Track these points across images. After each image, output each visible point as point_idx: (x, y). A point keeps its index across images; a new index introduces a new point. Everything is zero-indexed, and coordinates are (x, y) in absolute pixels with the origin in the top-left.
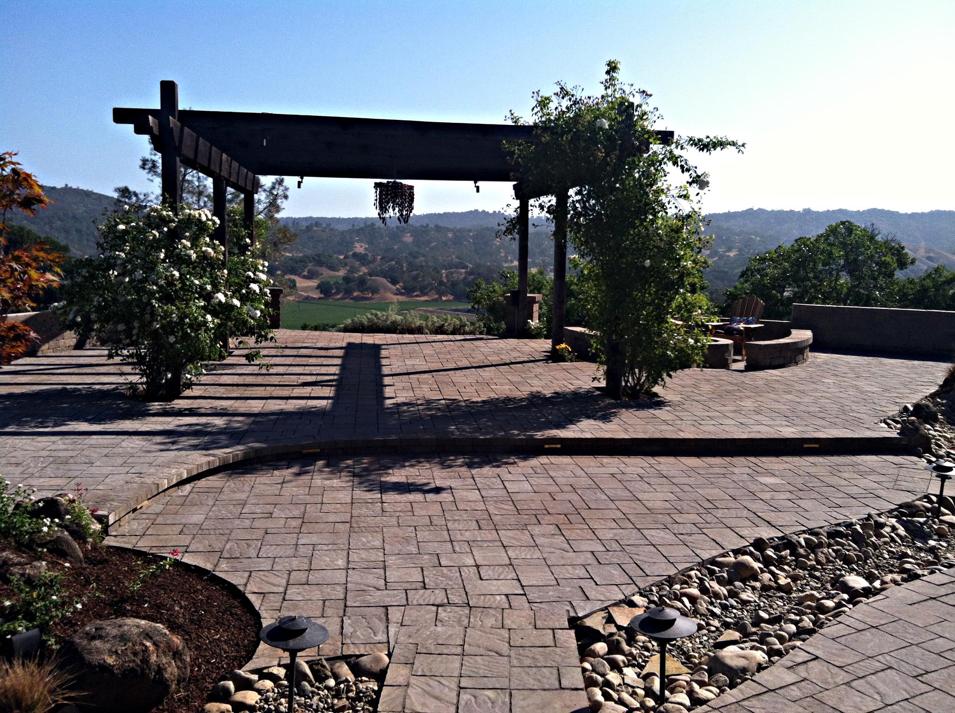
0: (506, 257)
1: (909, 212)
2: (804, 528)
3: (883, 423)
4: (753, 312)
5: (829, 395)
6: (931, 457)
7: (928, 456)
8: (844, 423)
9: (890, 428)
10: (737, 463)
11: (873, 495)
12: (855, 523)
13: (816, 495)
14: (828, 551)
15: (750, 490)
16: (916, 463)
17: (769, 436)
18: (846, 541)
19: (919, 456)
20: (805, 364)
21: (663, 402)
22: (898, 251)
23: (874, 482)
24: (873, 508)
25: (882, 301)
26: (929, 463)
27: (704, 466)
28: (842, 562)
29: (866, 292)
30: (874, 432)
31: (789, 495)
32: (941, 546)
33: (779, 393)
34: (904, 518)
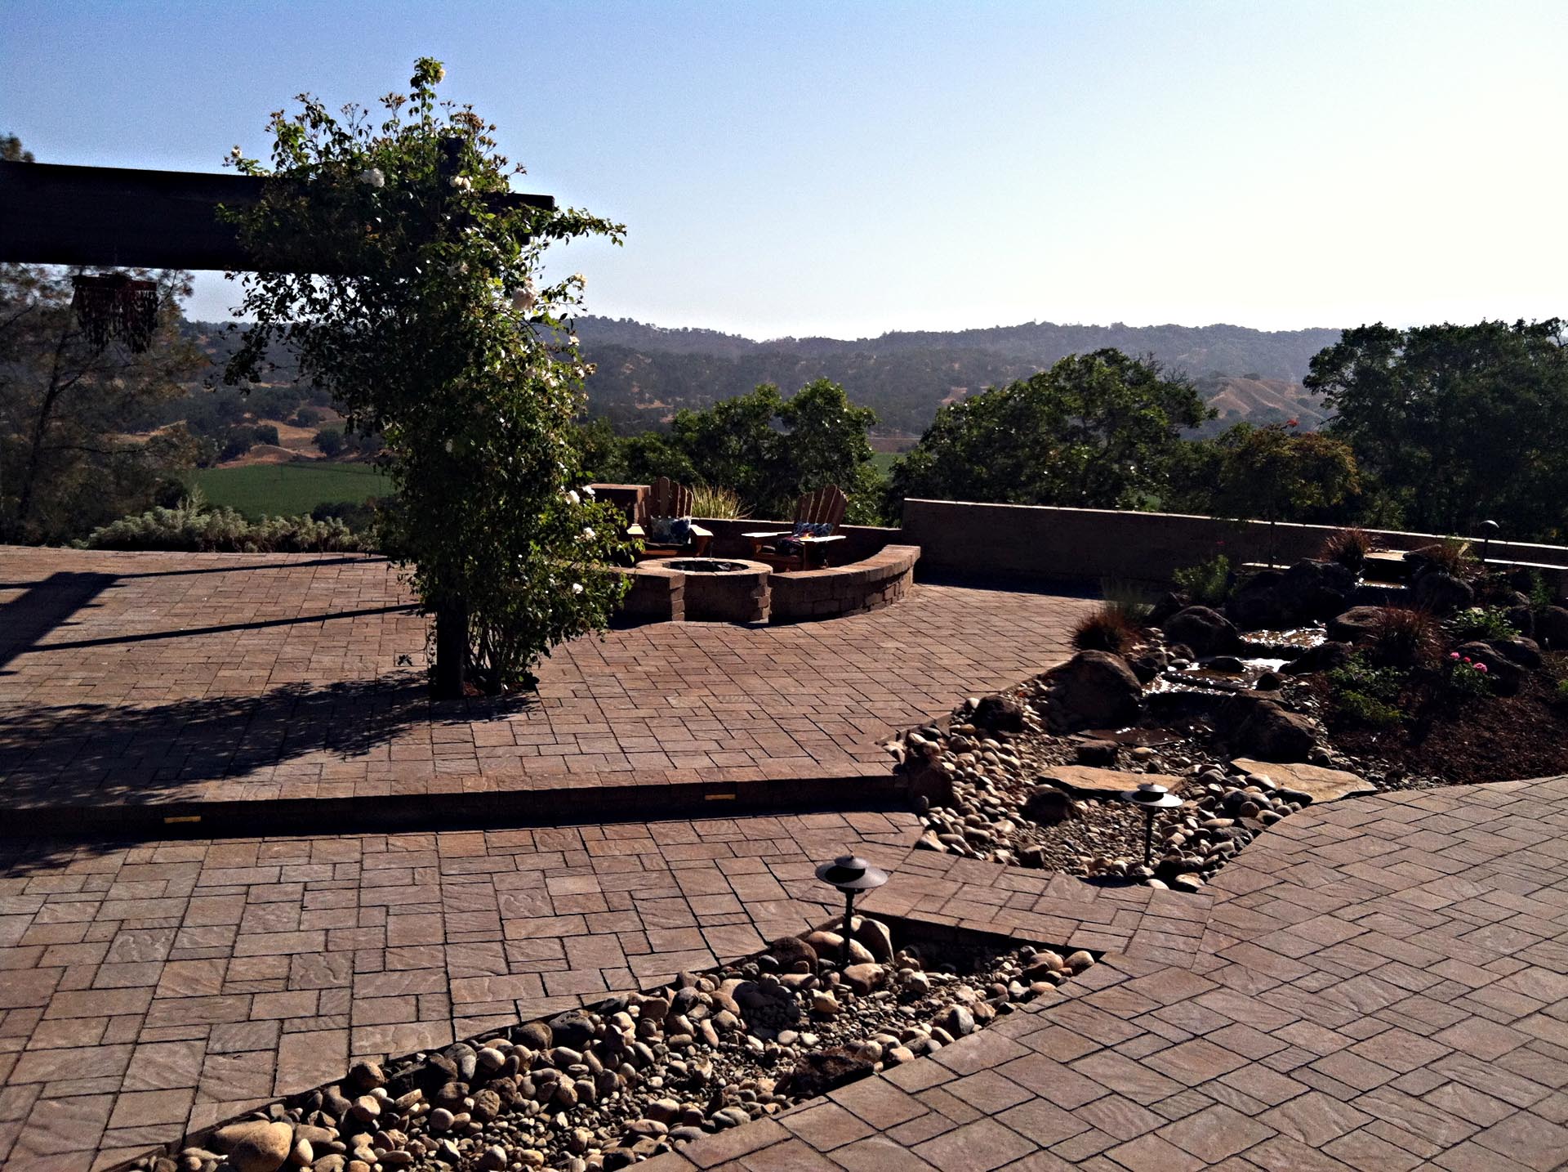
2: (512, 1021)
3: (902, 741)
4: (832, 515)
5: (862, 676)
6: (943, 814)
7: (938, 813)
8: (820, 743)
9: (895, 754)
10: (550, 841)
11: (744, 917)
12: (628, 1004)
13: (629, 923)
14: (522, 1082)
15: (506, 914)
16: (903, 829)
17: (641, 780)
18: (581, 1051)
19: (922, 812)
20: (884, 610)
21: (524, 702)
22: (1187, 398)
23: (779, 881)
24: (714, 954)
25: (1143, 482)
26: (928, 828)
27: (474, 854)
28: (544, 1107)
29: (1116, 467)
30: (855, 764)
31: (575, 925)
32: (802, 1043)
33: (774, 674)
34: (767, 975)
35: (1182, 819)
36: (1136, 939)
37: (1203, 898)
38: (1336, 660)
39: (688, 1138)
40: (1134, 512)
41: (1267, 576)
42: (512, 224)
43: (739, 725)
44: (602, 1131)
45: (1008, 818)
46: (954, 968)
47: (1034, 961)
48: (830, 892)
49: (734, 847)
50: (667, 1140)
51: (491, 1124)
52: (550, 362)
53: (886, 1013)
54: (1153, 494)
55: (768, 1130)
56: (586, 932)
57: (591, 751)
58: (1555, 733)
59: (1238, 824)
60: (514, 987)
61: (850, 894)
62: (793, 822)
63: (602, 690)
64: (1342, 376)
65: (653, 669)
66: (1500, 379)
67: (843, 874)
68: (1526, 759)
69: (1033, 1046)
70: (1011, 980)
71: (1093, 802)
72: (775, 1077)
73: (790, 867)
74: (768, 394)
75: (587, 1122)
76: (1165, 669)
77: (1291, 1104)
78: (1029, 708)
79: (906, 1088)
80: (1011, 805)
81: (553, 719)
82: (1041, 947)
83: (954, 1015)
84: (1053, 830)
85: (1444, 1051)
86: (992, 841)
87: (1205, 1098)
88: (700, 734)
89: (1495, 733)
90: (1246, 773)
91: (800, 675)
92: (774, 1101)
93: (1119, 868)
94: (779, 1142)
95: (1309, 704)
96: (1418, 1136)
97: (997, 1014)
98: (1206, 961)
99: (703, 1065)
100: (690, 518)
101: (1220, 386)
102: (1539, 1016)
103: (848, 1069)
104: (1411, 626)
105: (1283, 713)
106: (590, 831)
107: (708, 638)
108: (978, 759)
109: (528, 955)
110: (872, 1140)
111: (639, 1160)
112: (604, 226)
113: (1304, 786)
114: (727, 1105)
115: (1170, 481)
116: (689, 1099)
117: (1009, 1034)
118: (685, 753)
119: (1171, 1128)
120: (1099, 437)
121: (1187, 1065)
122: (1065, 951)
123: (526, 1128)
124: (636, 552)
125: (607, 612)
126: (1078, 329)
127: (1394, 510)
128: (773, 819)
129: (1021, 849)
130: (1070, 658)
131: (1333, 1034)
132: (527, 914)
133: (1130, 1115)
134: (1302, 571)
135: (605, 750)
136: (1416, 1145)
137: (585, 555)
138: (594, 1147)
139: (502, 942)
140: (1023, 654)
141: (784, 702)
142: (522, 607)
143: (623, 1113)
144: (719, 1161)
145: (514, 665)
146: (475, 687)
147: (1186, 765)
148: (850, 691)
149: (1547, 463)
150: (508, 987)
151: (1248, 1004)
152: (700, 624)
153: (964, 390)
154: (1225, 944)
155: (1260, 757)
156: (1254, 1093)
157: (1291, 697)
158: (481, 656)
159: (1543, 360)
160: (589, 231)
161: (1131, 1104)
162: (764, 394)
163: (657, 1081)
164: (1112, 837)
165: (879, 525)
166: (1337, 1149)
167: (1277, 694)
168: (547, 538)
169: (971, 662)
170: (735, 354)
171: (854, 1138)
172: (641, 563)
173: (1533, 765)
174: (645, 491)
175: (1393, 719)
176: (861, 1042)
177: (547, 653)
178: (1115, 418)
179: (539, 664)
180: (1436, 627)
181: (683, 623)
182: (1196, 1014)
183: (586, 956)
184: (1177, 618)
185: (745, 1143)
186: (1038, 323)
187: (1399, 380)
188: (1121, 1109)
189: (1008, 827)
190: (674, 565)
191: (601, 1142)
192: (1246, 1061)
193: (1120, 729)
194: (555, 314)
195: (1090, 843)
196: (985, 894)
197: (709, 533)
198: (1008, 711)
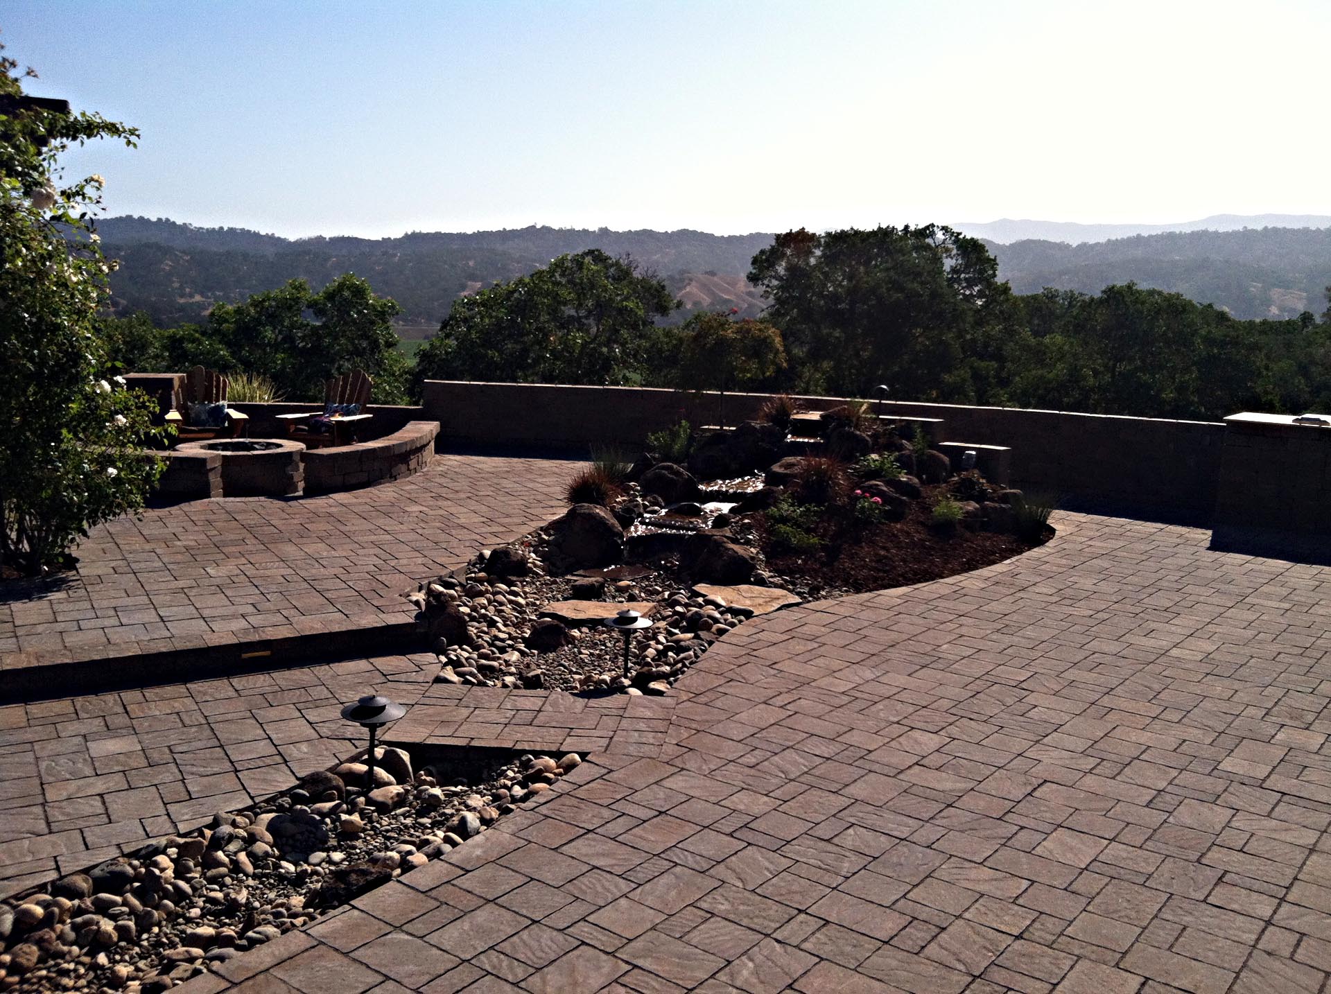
0: (182, 288)
1: (726, 235)
2: (53, 875)
3: (424, 591)
4: (359, 396)
5: (388, 537)
6: (459, 651)
7: (455, 650)
8: (349, 599)
9: (417, 603)
10: (90, 707)
11: (278, 759)
12: (166, 847)
13: (168, 775)
14: (62, 931)
15: (46, 778)
16: (423, 667)
17: (180, 645)
18: (121, 894)
19: (440, 651)
20: (409, 479)
21: (64, 581)
22: (659, 292)
23: (311, 723)
24: (249, 794)
25: (626, 361)
26: (446, 664)
27: (14, 726)
28: (85, 950)
29: (605, 350)
30: (382, 616)
31: (117, 781)
32: (330, 861)
33: (308, 541)
34: (299, 807)
35: (655, 638)
36: (615, 739)
37: (669, 699)
38: (771, 501)
39: (222, 959)
40: (620, 387)
41: (719, 437)
42: (25, 126)
43: (274, 588)
44: (141, 964)
45: (514, 648)
46: (465, 780)
47: (532, 767)
48: (356, 729)
49: (270, 697)
50: (203, 963)
51: (29, 975)
52: (71, 259)
53: (406, 827)
54: (635, 371)
55: (296, 940)
56: (126, 787)
57: (131, 622)
58: (931, 548)
59: (697, 637)
60: (54, 845)
61: (373, 728)
62: (323, 671)
63: (142, 565)
64: (776, 272)
65: (193, 543)
66: (892, 273)
67: (366, 712)
68: (911, 569)
69: (530, 838)
70: (513, 785)
71: (585, 630)
72: (305, 894)
73: (320, 710)
74: (299, 288)
75: (127, 957)
76: (641, 515)
77: (733, 858)
78: (533, 555)
79: (421, 888)
80: (518, 638)
81: (94, 596)
82: (537, 754)
83: (463, 821)
84: (551, 655)
85: (848, 802)
86: (501, 670)
87: (667, 862)
88: (238, 599)
89: (887, 550)
90: (704, 596)
91: (331, 541)
92: (303, 915)
93: (604, 681)
94: (307, 950)
95: (751, 537)
96: (828, 871)
97: (500, 815)
98: (670, 750)
99: (238, 892)
100: (226, 403)
101: (687, 281)
102: (917, 767)
103: (369, 878)
104: (826, 471)
105: (731, 546)
106: (131, 696)
107: (245, 511)
108: (490, 602)
109: (68, 814)
110: (389, 936)
111: (175, 985)
112: (117, 129)
113: (748, 602)
114: (259, 924)
115: (647, 361)
116: (225, 924)
117: (509, 831)
118: (223, 618)
119: (640, 889)
120: (590, 325)
121: (654, 839)
122: (557, 755)
123: (66, 973)
124: (169, 436)
125: (143, 493)
126: (572, 232)
127: (818, 380)
128: (306, 670)
129: (525, 675)
130: (565, 511)
131: (766, 799)
132: (68, 776)
133: (607, 884)
134: (744, 431)
135: (146, 620)
136: (826, 878)
137: (118, 439)
138: (133, 979)
139: (43, 805)
140: (529, 511)
141: (317, 565)
142: (57, 491)
143: (163, 945)
144: (251, 974)
145: (53, 548)
146: (15, 570)
147: (658, 593)
148: (377, 551)
149: (928, 339)
150: (47, 846)
151: (702, 782)
152: (238, 499)
153: (479, 285)
154: (686, 735)
155: (714, 582)
156: (704, 853)
157: (737, 533)
158: (19, 541)
159: (923, 257)
160: (103, 133)
161: (608, 876)
162: (295, 288)
163: (195, 912)
164: (599, 656)
165: (407, 405)
166: (767, 890)
167: (727, 532)
168: (79, 425)
169: (485, 520)
170: (270, 252)
171: (374, 937)
172: (179, 446)
173: (915, 574)
174: (181, 379)
175: (814, 545)
176: (382, 854)
177: (85, 534)
178: (602, 309)
179: (78, 545)
180: (845, 472)
181: (221, 500)
182: (662, 795)
183: (126, 809)
184: (650, 474)
185: (274, 956)
186: (538, 226)
187: (819, 274)
188: (599, 880)
189: (515, 656)
190: (211, 447)
191: (141, 974)
192: (699, 828)
193: (607, 567)
194: (75, 214)
195: (581, 664)
196: (494, 716)
197: (244, 416)
198: (515, 559)
